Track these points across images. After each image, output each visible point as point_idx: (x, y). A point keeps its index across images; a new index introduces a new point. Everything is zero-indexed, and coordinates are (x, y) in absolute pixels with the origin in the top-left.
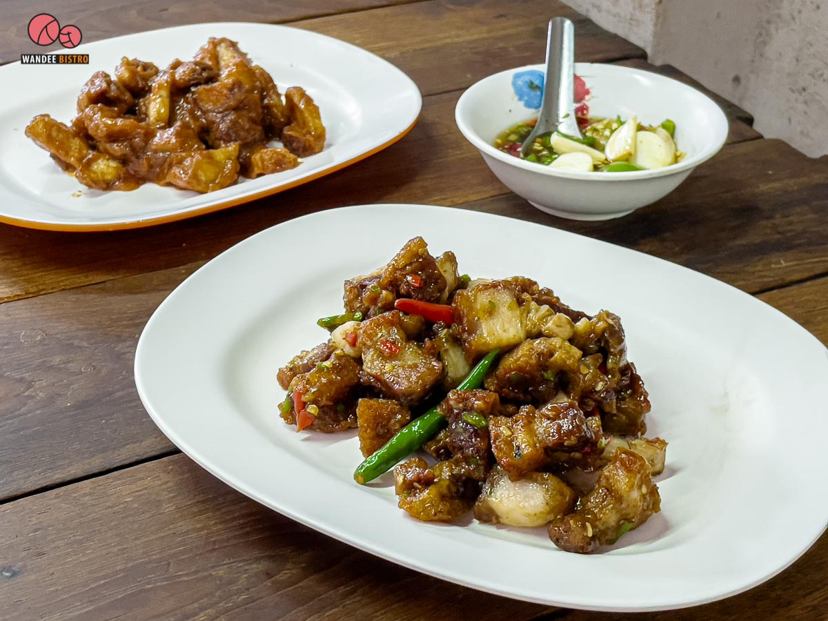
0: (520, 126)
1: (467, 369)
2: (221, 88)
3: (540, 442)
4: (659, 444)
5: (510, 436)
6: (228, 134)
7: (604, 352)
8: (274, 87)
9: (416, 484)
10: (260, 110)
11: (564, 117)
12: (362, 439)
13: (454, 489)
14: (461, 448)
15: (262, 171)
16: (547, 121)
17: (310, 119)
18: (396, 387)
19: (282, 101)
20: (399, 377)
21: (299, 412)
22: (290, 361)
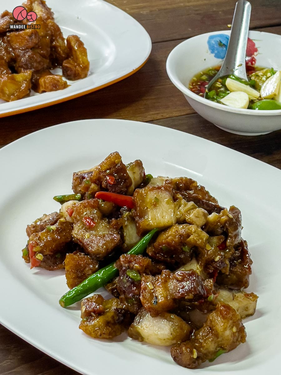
0: (210, 70)
1: (138, 238)
2: (25, 35)
3: (171, 295)
4: (253, 297)
5: (153, 289)
6: (26, 65)
7: (226, 234)
8: (61, 34)
9: (92, 314)
10: (49, 49)
11: (238, 66)
12: (67, 278)
13: (116, 318)
14: (124, 292)
15: (45, 90)
16: (227, 68)
17: (80, 56)
18: (90, 249)
19: (65, 43)
20: (92, 243)
21: (32, 257)
22: (34, 221)
